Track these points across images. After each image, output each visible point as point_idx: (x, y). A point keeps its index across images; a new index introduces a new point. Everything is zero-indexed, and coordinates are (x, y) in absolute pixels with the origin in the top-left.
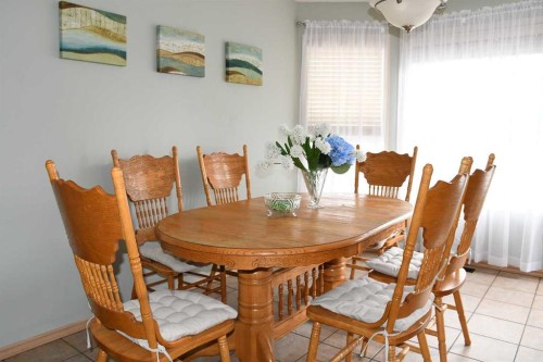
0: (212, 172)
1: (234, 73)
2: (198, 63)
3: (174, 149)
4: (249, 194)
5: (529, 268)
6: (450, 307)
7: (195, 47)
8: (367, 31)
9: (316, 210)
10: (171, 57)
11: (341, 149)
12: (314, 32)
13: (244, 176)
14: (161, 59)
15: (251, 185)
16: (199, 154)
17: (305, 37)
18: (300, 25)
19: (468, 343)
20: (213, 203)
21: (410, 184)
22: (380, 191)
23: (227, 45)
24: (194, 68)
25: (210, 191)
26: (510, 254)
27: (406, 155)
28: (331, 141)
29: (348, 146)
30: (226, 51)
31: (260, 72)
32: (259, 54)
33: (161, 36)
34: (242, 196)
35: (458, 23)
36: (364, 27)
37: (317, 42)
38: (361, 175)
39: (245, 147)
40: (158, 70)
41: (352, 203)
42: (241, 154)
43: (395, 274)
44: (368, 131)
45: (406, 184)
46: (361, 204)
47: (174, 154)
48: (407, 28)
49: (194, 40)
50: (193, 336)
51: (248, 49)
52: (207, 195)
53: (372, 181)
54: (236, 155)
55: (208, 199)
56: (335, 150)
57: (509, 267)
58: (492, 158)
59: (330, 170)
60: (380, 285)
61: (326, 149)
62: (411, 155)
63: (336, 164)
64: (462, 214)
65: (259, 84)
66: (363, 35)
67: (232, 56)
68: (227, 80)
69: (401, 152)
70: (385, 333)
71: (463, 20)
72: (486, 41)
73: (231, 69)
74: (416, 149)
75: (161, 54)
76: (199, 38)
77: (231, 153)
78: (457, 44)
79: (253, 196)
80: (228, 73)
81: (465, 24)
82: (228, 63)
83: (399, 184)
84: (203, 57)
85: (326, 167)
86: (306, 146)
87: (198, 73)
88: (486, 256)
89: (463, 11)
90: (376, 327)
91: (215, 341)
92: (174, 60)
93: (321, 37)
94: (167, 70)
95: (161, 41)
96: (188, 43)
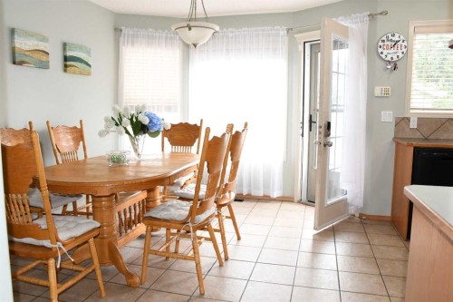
0: (59, 140)
1: (71, 66)
2: (44, 58)
3: (30, 123)
4: (85, 156)
5: (275, 194)
6: (227, 217)
7: (42, 46)
8: (166, 37)
9: (139, 161)
10: (24, 53)
11: (155, 121)
12: (128, 36)
13: (81, 143)
14: (17, 55)
15: (87, 149)
16: (48, 127)
17: (122, 39)
18: (118, 31)
19: (239, 239)
20: (60, 162)
21: (199, 143)
22: (179, 149)
23: (65, 45)
24: (41, 62)
25: (58, 153)
26: (264, 187)
27: (196, 125)
28: (148, 116)
29: (158, 119)
30: (64, 49)
31: (90, 66)
32: (88, 52)
33: (16, 36)
34: (81, 157)
35: (227, 37)
36: (164, 35)
37: (130, 44)
38: (166, 139)
39: (81, 122)
40: (14, 63)
41: (161, 157)
42: (79, 127)
43: (192, 197)
44: (169, 109)
45: (196, 144)
46: (167, 157)
47: (31, 127)
48: (195, 45)
49: (41, 41)
50: (76, 238)
51: (81, 48)
52: (56, 157)
53: (173, 143)
54: (75, 128)
55: (57, 161)
56: (151, 122)
57: (264, 196)
58: (246, 125)
59: (147, 135)
60: (184, 203)
61: (146, 121)
62: (199, 125)
63: (152, 131)
64: (229, 158)
65: (89, 74)
66: (164, 40)
67: (69, 54)
68: (65, 71)
69: (192, 123)
70: (190, 224)
71: (231, 35)
72: (244, 49)
73: (68, 63)
74: (202, 121)
75: (16, 50)
76: (44, 39)
77: (72, 126)
78: (227, 50)
79: (89, 156)
80: (66, 66)
81: (232, 38)
82: (66, 59)
83: (192, 145)
84: (48, 54)
85: (145, 133)
86: (131, 120)
87: (44, 65)
88: (250, 190)
89: (230, 29)
90: (184, 222)
91: (86, 242)
92: (26, 55)
93: (133, 40)
94: (21, 63)
95: (16, 41)
96: (36, 42)
